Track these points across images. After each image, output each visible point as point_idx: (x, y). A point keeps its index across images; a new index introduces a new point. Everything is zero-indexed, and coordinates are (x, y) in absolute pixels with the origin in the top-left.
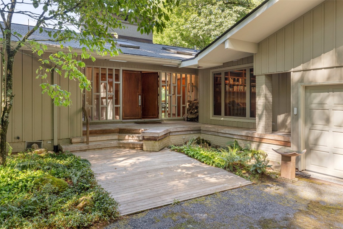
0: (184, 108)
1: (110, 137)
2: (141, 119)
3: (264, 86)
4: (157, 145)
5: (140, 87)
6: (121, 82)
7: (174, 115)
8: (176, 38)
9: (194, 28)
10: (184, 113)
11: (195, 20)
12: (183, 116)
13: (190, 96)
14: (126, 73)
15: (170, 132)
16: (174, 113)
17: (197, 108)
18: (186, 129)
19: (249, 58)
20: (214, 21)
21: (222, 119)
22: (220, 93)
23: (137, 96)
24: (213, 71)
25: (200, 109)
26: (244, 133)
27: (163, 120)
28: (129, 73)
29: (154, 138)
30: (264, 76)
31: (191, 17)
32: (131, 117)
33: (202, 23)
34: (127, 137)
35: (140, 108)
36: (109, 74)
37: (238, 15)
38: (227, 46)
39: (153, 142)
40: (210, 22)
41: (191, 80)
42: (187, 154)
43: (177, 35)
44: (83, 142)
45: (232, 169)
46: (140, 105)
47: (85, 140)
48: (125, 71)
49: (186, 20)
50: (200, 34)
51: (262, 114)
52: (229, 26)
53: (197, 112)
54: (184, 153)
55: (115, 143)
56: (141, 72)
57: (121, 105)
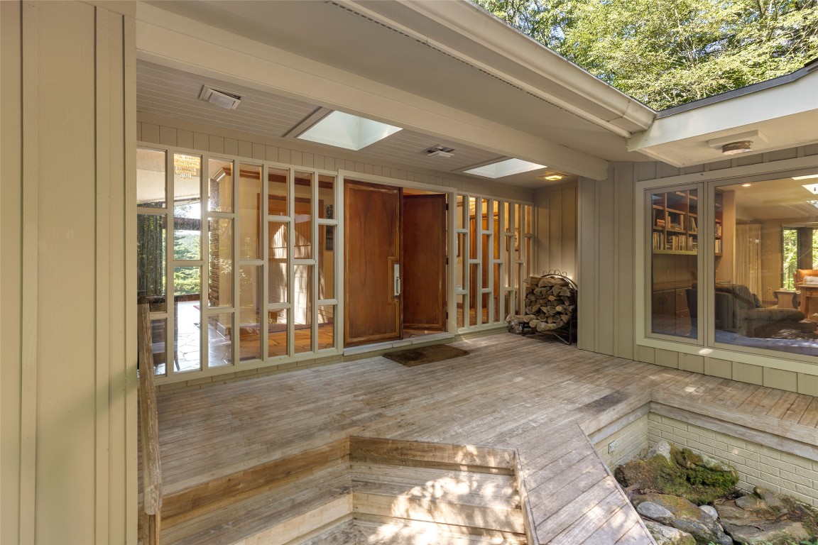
2: (399, 338)
5: (397, 239)
6: (339, 221)
14: (354, 190)
17: (560, 299)
23: (390, 264)
24: (647, 187)
27: (460, 335)
28: (365, 190)
32: (372, 334)
35: (397, 304)
36: (297, 200)
46: (398, 294)
48: (350, 185)
56: (400, 189)
57: (340, 299)
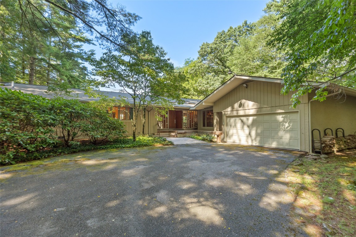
0: (192, 124)
1: (166, 133)
2: (175, 128)
3: (216, 116)
4: (182, 135)
5: (175, 117)
7: (188, 128)
9: (200, 86)
10: (192, 127)
11: (200, 82)
13: (195, 120)
15: (186, 132)
17: (197, 124)
18: (192, 131)
19: (212, 107)
20: (210, 83)
21: (206, 128)
22: (205, 118)
23: (174, 120)
25: (198, 125)
26: (211, 132)
30: (216, 113)
31: (199, 80)
33: (204, 83)
34: (172, 133)
38: (203, 104)
39: (180, 134)
40: (208, 83)
41: (195, 113)
44: (158, 135)
46: (175, 123)
48: (170, 111)
49: (196, 82)
50: (202, 89)
51: (215, 125)
55: (168, 135)
56: (175, 110)
57: (168, 123)
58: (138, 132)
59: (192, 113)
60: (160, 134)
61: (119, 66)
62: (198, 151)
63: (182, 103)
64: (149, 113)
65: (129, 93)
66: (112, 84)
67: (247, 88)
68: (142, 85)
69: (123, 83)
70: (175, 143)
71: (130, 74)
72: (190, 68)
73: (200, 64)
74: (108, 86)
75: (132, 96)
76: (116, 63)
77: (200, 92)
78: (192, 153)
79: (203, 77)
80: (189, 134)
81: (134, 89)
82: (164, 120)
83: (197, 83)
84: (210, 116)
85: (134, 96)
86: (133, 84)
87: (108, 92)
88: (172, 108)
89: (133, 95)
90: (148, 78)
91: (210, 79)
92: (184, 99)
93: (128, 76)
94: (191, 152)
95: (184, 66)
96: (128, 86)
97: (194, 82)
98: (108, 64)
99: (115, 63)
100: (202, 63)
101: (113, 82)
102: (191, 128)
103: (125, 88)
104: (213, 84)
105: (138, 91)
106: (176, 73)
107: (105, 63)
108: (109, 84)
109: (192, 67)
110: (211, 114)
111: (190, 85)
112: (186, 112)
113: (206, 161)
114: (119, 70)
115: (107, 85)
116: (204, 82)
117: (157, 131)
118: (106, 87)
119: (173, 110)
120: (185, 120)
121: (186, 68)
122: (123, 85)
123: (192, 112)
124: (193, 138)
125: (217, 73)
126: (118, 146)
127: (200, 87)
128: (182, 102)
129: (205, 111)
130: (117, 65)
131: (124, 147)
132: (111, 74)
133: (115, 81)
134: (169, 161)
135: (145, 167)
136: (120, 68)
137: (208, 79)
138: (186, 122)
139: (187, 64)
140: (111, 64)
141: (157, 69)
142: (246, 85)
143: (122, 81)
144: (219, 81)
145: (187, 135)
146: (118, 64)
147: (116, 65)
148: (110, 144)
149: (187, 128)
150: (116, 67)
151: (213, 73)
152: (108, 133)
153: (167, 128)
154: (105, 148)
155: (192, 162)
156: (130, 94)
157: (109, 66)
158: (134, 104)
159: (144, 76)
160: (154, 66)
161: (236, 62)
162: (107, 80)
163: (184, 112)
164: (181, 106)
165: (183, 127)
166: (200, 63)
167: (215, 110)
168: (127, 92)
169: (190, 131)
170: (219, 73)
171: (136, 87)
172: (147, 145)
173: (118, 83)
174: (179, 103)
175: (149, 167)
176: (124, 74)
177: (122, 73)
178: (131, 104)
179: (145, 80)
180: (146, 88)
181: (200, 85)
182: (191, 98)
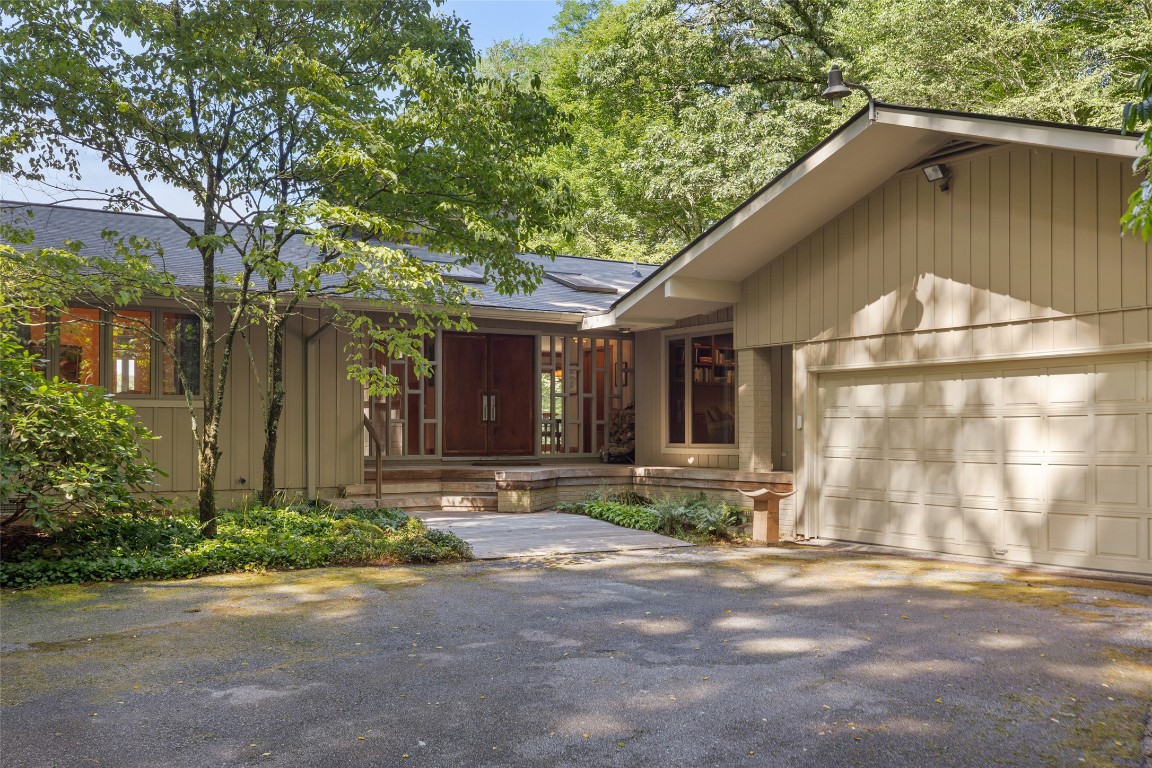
0: (600, 428)
2: (487, 455)
3: (751, 373)
4: (528, 499)
6: (438, 362)
7: (575, 450)
8: (597, 205)
9: (657, 171)
10: (601, 443)
11: (659, 143)
12: (598, 450)
13: (620, 397)
14: (450, 338)
15: (558, 479)
16: (576, 446)
17: (632, 427)
20: (722, 151)
21: (686, 451)
22: (682, 386)
23: (479, 395)
24: (666, 334)
25: (639, 431)
28: (459, 338)
29: (521, 484)
30: (751, 352)
31: (648, 132)
32: (464, 449)
33: (681, 156)
37: (802, 129)
38: (667, 293)
39: (518, 493)
40: (709, 153)
41: (620, 353)
42: (589, 514)
43: (602, 192)
44: (368, 495)
45: (667, 529)
47: (374, 491)
48: (448, 335)
49: (631, 143)
50: (675, 193)
52: (767, 171)
53: (632, 439)
54: (583, 513)
56: (488, 335)
57: (439, 420)
58: (238, 478)
59: (600, 350)
60: (386, 488)
61: (105, 34)
62: (623, 599)
63: (529, 288)
64: (312, 348)
65: (170, 216)
66: (59, 155)
67: (946, 188)
68: (263, 164)
69: (131, 146)
70: (479, 550)
71: (179, 89)
72: (592, 52)
73: (655, 26)
74: (28, 169)
75: (193, 233)
76: (83, 15)
77: (662, 216)
78: (585, 610)
79: (675, 116)
80: (578, 492)
81: (205, 185)
82: (414, 399)
83: (641, 150)
84: (720, 371)
85: (207, 239)
86: (200, 156)
87: (29, 209)
88: (457, 319)
89: (200, 230)
90: (304, 116)
91: (728, 127)
92: (538, 260)
93: (168, 101)
94: (575, 603)
95: (551, 36)
96: (169, 169)
97: (617, 145)
98: (29, 16)
99: (77, 14)
100: (672, 19)
101: (62, 139)
102: (594, 453)
103: (144, 183)
104: (744, 163)
105: (236, 203)
106: (485, 86)
107: (12, 13)
108: (35, 155)
109: (602, 43)
110: (720, 359)
111: (591, 165)
112: (559, 348)
113: (668, 658)
114: (105, 61)
115: (21, 159)
116: (683, 144)
117: (360, 470)
118: (16, 171)
119: (464, 333)
120: (553, 395)
121: (564, 53)
122: (132, 161)
123: (600, 342)
124: (600, 516)
125: (770, 84)
126: (93, 566)
127: (660, 181)
128: (522, 277)
129: (682, 342)
130: (91, 27)
131: (136, 575)
132: (51, 88)
133: (81, 133)
134: (427, 656)
135: (269, 693)
136: (109, 49)
137: (711, 126)
138: (559, 411)
139: (576, 26)
140: (49, 18)
141: (359, 55)
142: (944, 169)
143: (129, 133)
144: (786, 141)
145: (566, 496)
146: (98, 20)
147: (85, 26)
148: (46, 552)
149: (568, 455)
150: (83, 43)
151: (745, 88)
152: (30, 484)
153: (432, 451)
154: (12, 577)
155: (576, 661)
156: (179, 222)
157: (35, 30)
158: (209, 287)
159: (277, 101)
160: (340, 37)
161: (895, 17)
162: (22, 127)
163: (545, 347)
164: (522, 303)
165: (538, 448)
166: (658, 17)
167: (750, 335)
168: (159, 209)
169: (581, 470)
170: (783, 87)
171: (220, 178)
172: (292, 562)
173: (99, 147)
174: (508, 288)
175: (297, 693)
176: (136, 90)
177: (128, 84)
178: (190, 290)
179: (281, 130)
180: (286, 186)
181: (662, 167)
182: (593, 250)
